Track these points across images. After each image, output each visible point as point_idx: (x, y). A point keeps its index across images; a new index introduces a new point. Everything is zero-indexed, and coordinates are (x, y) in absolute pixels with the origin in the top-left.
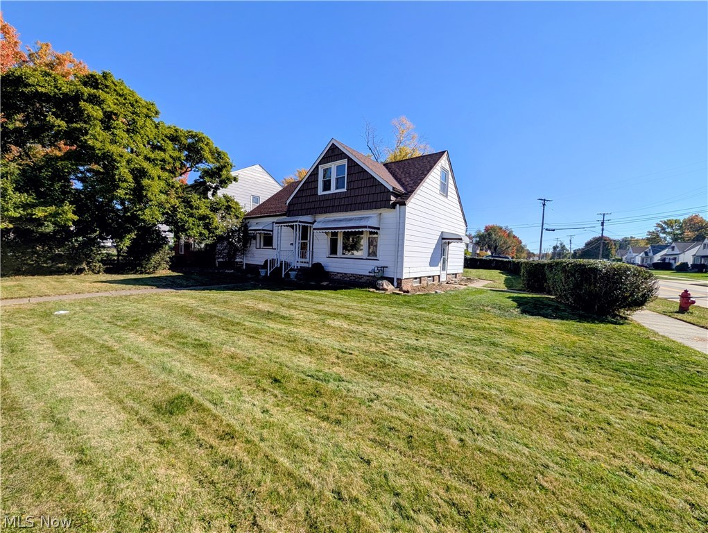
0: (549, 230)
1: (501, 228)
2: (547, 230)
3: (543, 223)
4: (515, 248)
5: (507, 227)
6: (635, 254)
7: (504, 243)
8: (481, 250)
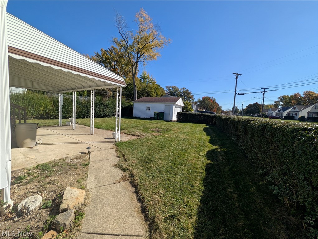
0: (240, 94)
1: (210, 98)
2: (238, 94)
3: (236, 90)
4: (216, 108)
5: (213, 97)
6: (272, 112)
7: (211, 105)
8: (200, 109)
